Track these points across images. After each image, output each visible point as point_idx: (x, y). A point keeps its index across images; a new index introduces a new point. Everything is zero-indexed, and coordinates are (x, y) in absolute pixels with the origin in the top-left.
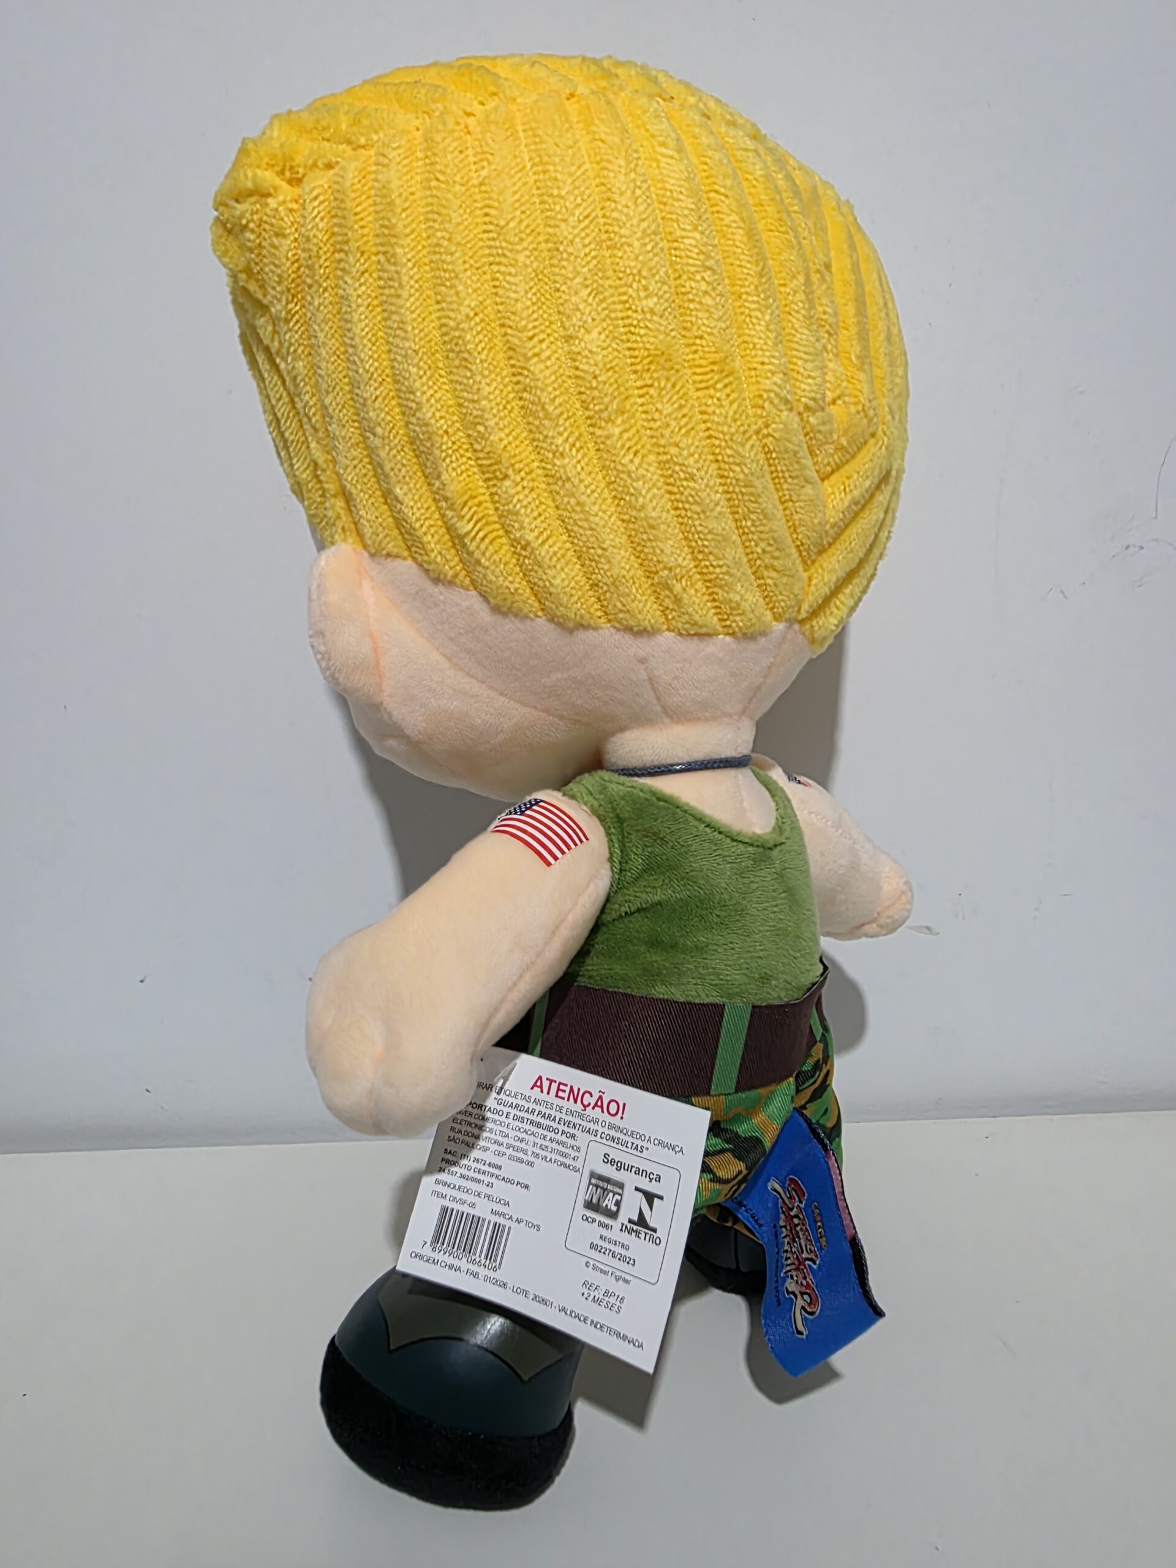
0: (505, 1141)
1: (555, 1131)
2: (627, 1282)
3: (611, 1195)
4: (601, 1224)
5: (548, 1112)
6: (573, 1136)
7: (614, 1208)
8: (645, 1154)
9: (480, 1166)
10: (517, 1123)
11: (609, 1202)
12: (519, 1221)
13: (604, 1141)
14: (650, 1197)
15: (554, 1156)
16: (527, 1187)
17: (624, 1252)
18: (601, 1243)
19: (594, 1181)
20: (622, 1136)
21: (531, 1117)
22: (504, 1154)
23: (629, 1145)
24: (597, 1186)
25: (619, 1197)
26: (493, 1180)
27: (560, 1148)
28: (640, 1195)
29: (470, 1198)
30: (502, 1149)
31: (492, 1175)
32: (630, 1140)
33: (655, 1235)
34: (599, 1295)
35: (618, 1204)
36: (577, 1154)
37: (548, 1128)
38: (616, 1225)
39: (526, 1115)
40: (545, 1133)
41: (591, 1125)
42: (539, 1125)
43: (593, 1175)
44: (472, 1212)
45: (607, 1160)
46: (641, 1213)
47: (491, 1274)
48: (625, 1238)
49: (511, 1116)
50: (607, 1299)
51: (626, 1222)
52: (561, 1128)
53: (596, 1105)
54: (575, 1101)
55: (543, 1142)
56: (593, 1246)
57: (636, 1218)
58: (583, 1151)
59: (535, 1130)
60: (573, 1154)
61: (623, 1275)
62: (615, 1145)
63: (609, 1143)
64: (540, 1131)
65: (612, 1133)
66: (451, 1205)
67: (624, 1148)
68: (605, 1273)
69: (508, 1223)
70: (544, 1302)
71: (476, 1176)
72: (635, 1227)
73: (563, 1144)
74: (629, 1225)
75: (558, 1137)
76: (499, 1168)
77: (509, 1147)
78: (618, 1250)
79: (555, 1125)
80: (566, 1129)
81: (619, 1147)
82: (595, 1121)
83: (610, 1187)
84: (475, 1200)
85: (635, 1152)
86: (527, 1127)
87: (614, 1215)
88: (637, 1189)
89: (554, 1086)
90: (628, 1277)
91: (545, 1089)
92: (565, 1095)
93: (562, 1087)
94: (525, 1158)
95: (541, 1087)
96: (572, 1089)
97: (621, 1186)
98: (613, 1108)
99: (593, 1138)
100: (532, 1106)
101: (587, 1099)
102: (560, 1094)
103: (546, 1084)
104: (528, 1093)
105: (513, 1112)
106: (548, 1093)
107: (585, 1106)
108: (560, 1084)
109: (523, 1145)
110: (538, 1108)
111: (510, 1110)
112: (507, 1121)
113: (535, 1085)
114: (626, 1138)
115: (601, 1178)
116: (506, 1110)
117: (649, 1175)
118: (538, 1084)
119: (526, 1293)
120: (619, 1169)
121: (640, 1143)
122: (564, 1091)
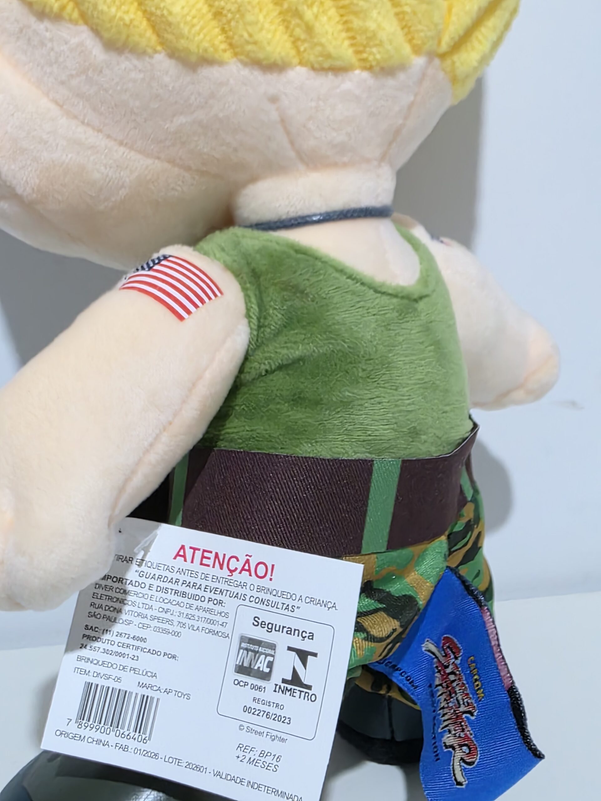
0: (149, 613)
1: (200, 599)
2: (283, 740)
3: (263, 657)
4: (254, 687)
5: (193, 580)
6: (220, 602)
7: (267, 670)
8: (297, 613)
9: (124, 640)
10: (160, 594)
11: (261, 665)
12: (167, 692)
13: (253, 604)
14: (303, 655)
15: (201, 624)
16: (174, 657)
17: (278, 712)
18: (254, 705)
19: (243, 645)
20: (271, 598)
21: (175, 587)
22: (148, 626)
23: (280, 606)
24: (247, 650)
25: (271, 659)
26: (138, 653)
27: (208, 615)
28: (294, 653)
29: (115, 673)
30: (145, 621)
31: (137, 648)
32: (281, 600)
33: (311, 692)
34: (254, 755)
35: (270, 665)
36: (224, 619)
37: (194, 597)
38: (269, 685)
39: (170, 586)
40: (191, 601)
41: (239, 590)
42: (184, 594)
43: (243, 639)
44: (117, 686)
45: (257, 622)
46: (295, 671)
47: (141, 746)
48: (280, 698)
49: (154, 588)
50: (263, 759)
51: (280, 683)
52: (208, 595)
53: (243, 569)
54: (221, 568)
55: (189, 611)
56: (246, 709)
57: (289, 678)
58: (232, 616)
59: (180, 599)
60: (221, 620)
61: (279, 735)
62: (264, 607)
63: (258, 606)
64: (186, 600)
65: (262, 595)
66: (95, 681)
67: (274, 609)
68: (260, 734)
69: (155, 695)
70: (198, 768)
71: (120, 650)
72: (289, 687)
73: (210, 611)
74: (283, 685)
75: (205, 605)
76: (143, 640)
77: (153, 618)
78: (272, 710)
79: (200, 593)
80: (213, 596)
81: (269, 608)
82: (244, 585)
83: (261, 650)
84: (121, 674)
85: (286, 612)
86: (172, 597)
87: (266, 676)
88: (290, 649)
89: (198, 554)
90: (284, 736)
91: (189, 558)
92: (210, 562)
93: (206, 554)
94: (171, 628)
95: (184, 556)
96: (217, 555)
97: (273, 647)
98: (261, 570)
99: (242, 602)
100: (175, 576)
101: (233, 564)
102: (205, 561)
103: (189, 553)
104: (171, 562)
105: (156, 583)
106: (192, 562)
107: (231, 571)
108: (204, 551)
109: (168, 616)
110: (182, 578)
111: (152, 581)
112: (150, 593)
113: (178, 555)
114: (276, 599)
115: (252, 641)
116: (148, 582)
117: (302, 635)
118: (181, 553)
119: (178, 761)
120: (270, 631)
121: (291, 603)
122: (209, 558)
